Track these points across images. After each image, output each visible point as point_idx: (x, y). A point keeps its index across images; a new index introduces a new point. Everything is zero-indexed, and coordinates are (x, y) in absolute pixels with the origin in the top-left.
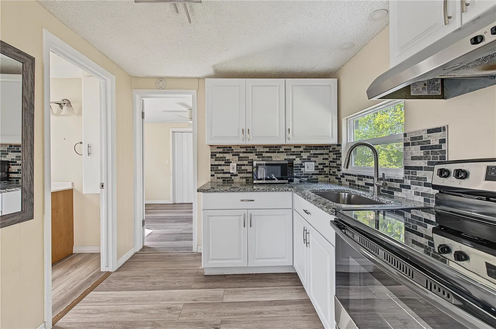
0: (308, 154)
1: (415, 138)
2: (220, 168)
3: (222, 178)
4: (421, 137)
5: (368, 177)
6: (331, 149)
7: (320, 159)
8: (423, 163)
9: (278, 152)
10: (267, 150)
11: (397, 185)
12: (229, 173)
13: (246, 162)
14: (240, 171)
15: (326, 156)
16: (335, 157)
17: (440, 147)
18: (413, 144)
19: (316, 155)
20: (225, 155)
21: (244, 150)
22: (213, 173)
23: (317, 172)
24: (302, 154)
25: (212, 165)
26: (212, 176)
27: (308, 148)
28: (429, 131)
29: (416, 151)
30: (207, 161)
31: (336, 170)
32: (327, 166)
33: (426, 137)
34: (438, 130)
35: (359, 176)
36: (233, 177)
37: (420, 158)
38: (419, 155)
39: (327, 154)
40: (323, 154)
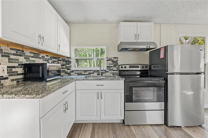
0: (51, 61)
1: (110, 59)
4: (112, 59)
6: (60, 59)
8: (112, 65)
9: (39, 58)
11: (104, 72)
13: (16, 65)
14: (10, 73)
15: (57, 63)
16: (65, 63)
17: (117, 62)
18: (109, 61)
28: (114, 58)
29: (110, 62)
31: (65, 69)
33: (113, 59)
34: (116, 58)
36: (2, 81)
37: (111, 64)
38: (111, 63)
39: (57, 61)
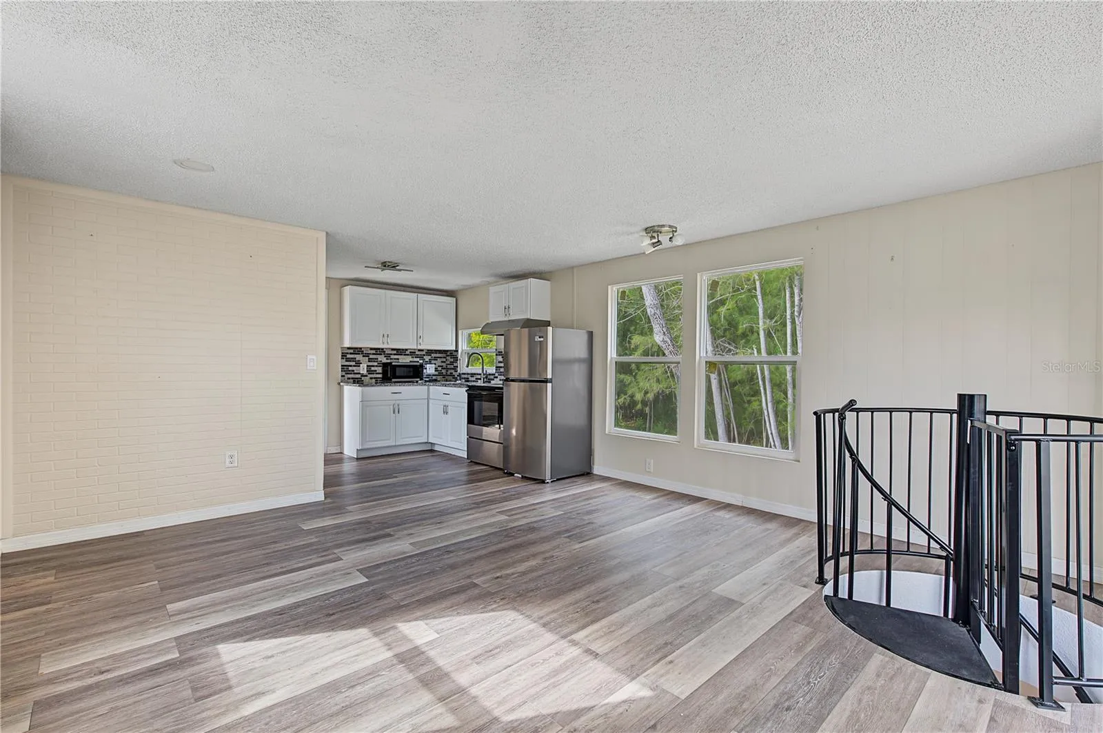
0: (430, 357)
2: (350, 368)
3: (352, 378)
5: (477, 374)
6: (448, 354)
7: (439, 362)
9: (405, 355)
10: (395, 352)
11: (492, 377)
12: (359, 373)
13: (376, 364)
14: (370, 372)
15: (444, 360)
16: (452, 360)
19: (436, 359)
20: (355, 356)
21: (374, 352)
22: (344, 373)
23: (437, 373)
24: (425, 357)
25: (342, 366)
26: (342, 376)
27: (430, 352)
30: (338, 362)
31: (452, 371)
32: (444, 369)
35: (472, 374)
36: (363, 378)
37: (501, 362)
39: (444, 358)
40: (441, 358)
